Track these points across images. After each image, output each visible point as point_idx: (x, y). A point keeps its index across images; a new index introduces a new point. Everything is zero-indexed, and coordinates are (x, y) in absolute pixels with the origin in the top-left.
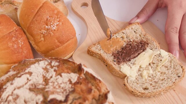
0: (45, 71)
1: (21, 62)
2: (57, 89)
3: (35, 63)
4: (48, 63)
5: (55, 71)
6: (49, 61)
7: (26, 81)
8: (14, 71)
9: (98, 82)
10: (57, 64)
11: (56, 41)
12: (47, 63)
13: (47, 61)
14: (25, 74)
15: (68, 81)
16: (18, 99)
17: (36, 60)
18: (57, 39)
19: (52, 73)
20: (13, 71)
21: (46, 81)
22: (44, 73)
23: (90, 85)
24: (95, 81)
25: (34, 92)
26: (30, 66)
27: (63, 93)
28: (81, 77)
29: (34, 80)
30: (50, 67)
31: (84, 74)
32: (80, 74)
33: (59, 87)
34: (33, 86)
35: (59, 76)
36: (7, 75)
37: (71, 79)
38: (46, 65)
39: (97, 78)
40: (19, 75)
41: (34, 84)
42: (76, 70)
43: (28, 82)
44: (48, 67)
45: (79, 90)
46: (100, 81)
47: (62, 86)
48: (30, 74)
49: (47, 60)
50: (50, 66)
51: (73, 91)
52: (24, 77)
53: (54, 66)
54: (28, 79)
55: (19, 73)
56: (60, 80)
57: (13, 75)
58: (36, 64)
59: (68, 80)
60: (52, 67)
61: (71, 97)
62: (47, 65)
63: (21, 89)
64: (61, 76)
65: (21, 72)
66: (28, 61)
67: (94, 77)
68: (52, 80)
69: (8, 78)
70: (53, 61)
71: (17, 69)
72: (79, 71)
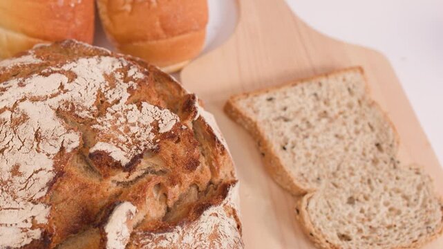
0: (107, 84)
1: (61, 42)
2: (121, 133)
3: (91, 56)
4: (121, 67)
5: (130, 89)
6: (125, 64)
7: (57, 91)
8: (38, 57)
9: (217, 151)
10: (141, 76)
11: (158, 23)
12: (117, 65)
13: (120, 61)
14: (59, 72)
15: (151, 124)
16: (24, 125)
17: (96, 49)
18: (162, 19)
19: (122, 92)
20: (35, 56)
21: (102, 105)
22: (103, 86)
23: (197, 151)
24: (213, 146)
25: (67, 122)
26: (78, 59)
27: (129, 146)
28: (184, 127)
29: (76, 95)
30: (122, 79)
31: (193, 122)
32: (184, 119)
33: (127, 130)
34: (67, 107)
35: (135, 106)
36: (18, 61)
37: (160, 122)
38: (114, 69)
39: (219, 142)
40: (45, 71)
41: (72, 104)
42: (179, 107)
43: (59, 93)
44: (118, 76)
45: (170, 153)
46: (223, 149)
47: (134, 130)
48: (72, 76)
49: (120, 58)
50: (123, 74)
51: (155, 152)
52: (54, 81)
53: (131, 79)
54: (62, 86)
55: (46, 65)
56: (134, 116)
57: (30, 66)
58: (93, 60)
59: (152, 120)
60: (126, 80)
61: (144, 164)
62: (116, 71)
63: (39, 103)
64: (140, 107)
65: (52, 66)
66: (77, 44)
67: (213, 137)
68: (116, 110)
69: (18, 67)
70: (134, 67)
71: (47, 54)
72: (184, 110)
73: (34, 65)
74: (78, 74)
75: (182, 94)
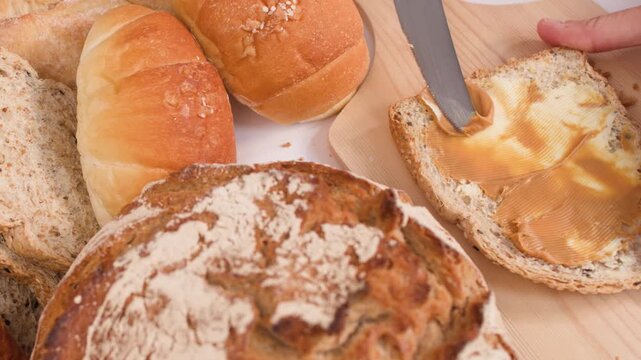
0: (264, 213)
1: (179, 173)
2: (305, 280)
3: (228, 179)
4: (276, 183)
5: (299, 212)
6: (280, 177)
7: (197, 247)
9: (449, 261)
10: (307, 187)
11: (298, 56)
12: (270, 182)
13: (271, 174)
14: (191, 219)
15: (346, 254)
16: (166, 311)
17: (231, 167)
18: (300, 49)
19: (288, 220)
20: (149, 205)
21: (267, 249)
22: (259, 219)
23: (421, 271)
24: (441, 254)
25: (225, 288)
26: (211, 191)
27: (325, 296)
28: (392, 243)
29: (225, 245)
30: (282, 200)
31: (402, 230)
32: (388, 230)
33: (315, 273)
34: (219, 266)
35: (314, 235)
36: (127, 221)
37: (356, 246)
38: (267, 188)
39: (447, 247)
40: (171, 223)
41: (225, 260)
42: (374, 213)
43: (201, 250)
44: (276, 198)
45: (384, 288)
46: (456, 255)
47: (324, 269)
48: (211, 218)
49: (271, 171)
50: (281, 192)
51: (363, 294)
52: (190, 231)
53: (295, 196)
54: (202, 239)
55: (170, 213)
56: (317, 248)
57: (148, 221)
58: (233, 186)
59: (344, 248)
60: (289, 199)
61: (353, 314)
62: (271, 190)
63: (178, 273)
64: (321, 233)
65: (178, 212)
66: (202, 169)
67: (437, 243)
68: (290, 248)
69: (130, 230)
70: (294, 178)
71: (165, 198)
72: (383, 217)
73: (153, 218)
74: (218, 212)
75: (373, 193)
